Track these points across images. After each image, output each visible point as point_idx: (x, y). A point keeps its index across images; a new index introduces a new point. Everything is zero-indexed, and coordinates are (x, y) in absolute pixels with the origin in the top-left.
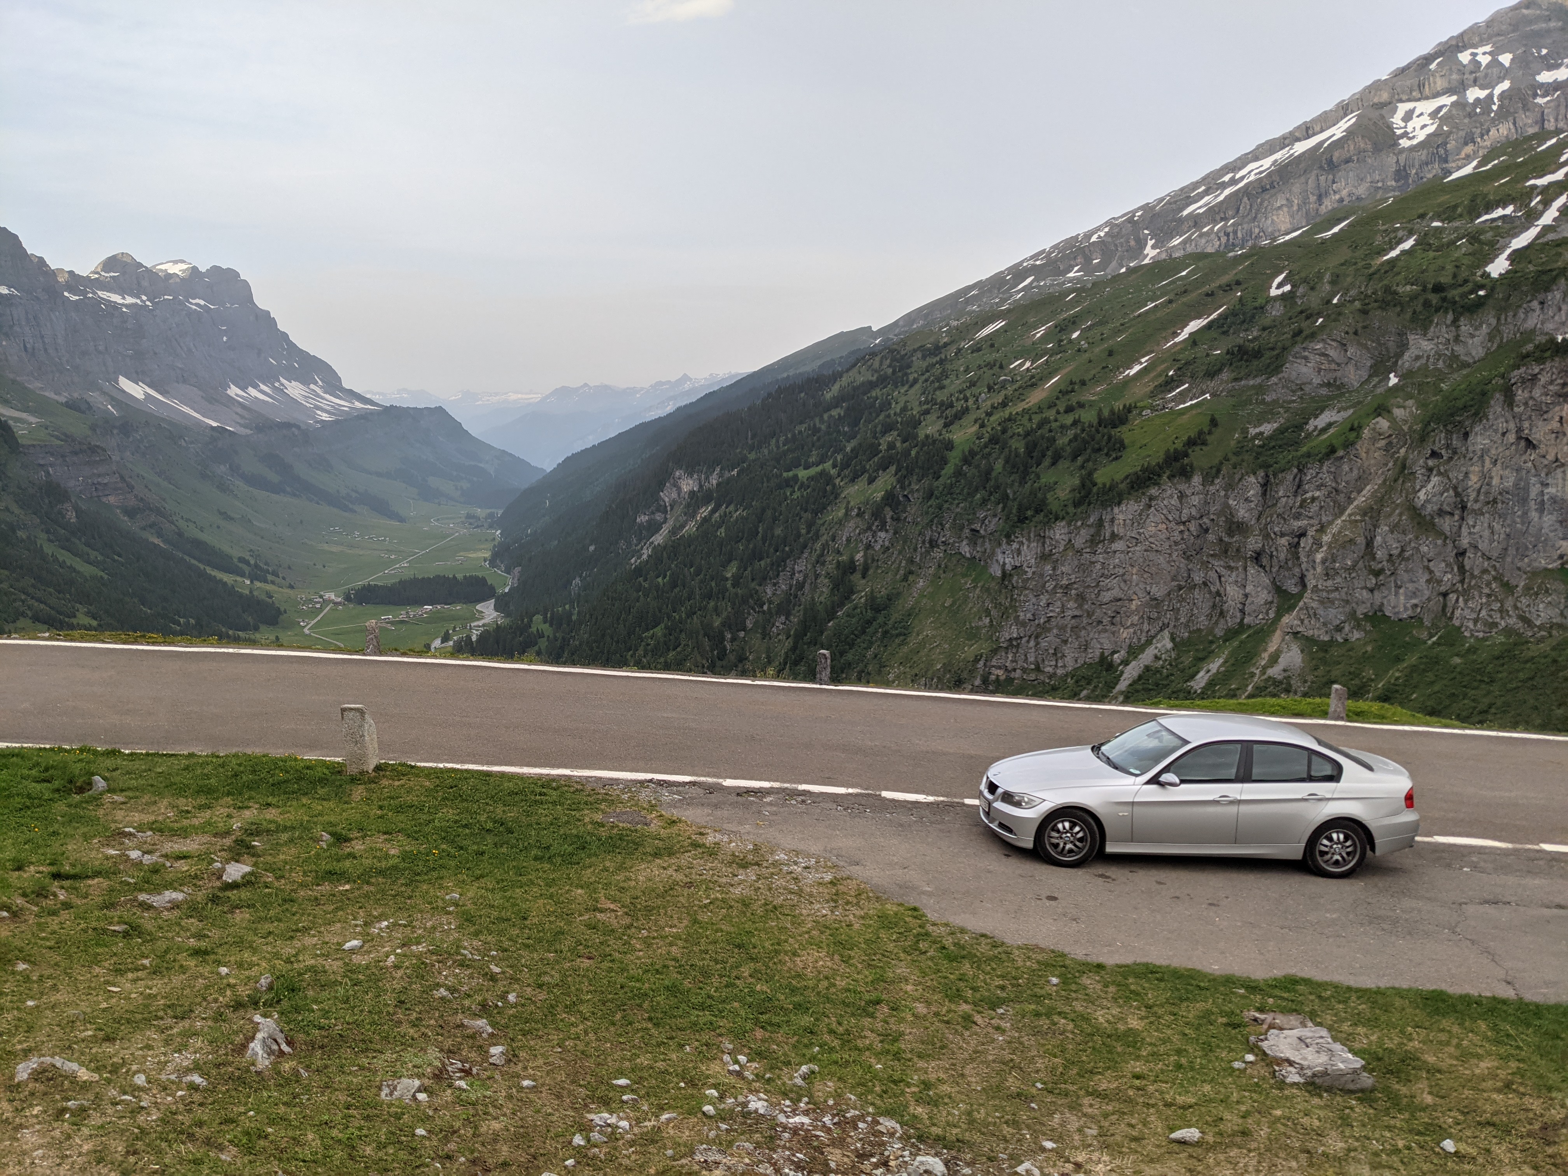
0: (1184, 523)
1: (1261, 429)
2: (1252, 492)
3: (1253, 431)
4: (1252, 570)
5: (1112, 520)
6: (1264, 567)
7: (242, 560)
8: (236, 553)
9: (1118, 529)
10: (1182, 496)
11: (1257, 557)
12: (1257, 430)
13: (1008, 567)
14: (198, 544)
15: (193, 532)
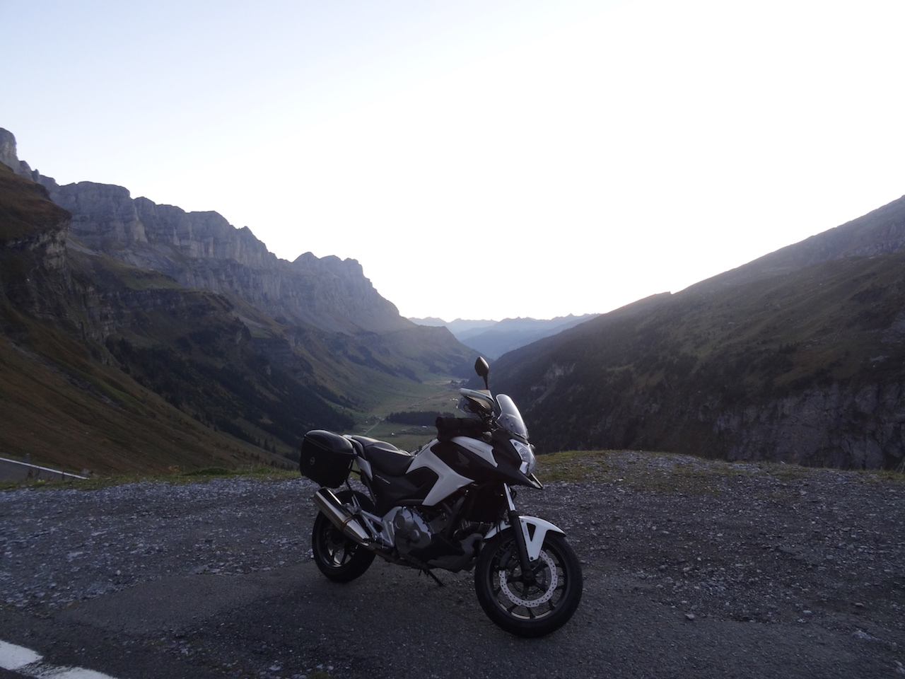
0: (827, 411)
1: (877, 359)
2: (869, 395)
3: (873, 360)
4: (869, 442)
5: (783, 406)
6: (878, 440)
7: (342, 397)
8: (339, 393)
9: (787, 412)
10: (826, 396)
11: (873, 434)
12: (875, 359)
13: (722, 429)
14: (323, 388)
15: (321, 383)
